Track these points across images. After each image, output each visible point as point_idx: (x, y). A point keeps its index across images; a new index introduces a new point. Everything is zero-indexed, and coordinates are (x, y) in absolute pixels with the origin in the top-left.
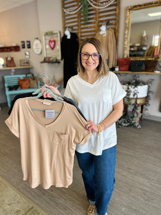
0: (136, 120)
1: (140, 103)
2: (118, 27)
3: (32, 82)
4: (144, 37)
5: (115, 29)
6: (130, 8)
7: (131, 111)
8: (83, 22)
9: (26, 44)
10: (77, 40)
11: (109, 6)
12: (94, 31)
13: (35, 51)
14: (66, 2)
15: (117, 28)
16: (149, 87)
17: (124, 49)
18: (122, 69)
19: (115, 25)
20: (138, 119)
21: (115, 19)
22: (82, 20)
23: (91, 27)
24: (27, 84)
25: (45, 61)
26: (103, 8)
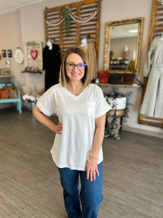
0: (116, 132)
1: (119, 116)
2: (99, 41)
3: (12, 92)
4: (126, 52)
5: (95, 43)
6: (109, 23)
7: (111, 122)
8: (64, 35)
9: (7, 53)
10: (59, 51)
11: (90, 21)
12: (76, 44)
13: (17, 60)
14: (48, 14)
15: (97, 42)
16: (127, 100)
17: (104, 62)
18: (102, 81)
19: (96, 38)
20: (117, 130)
21: (95, 34)
22: (64, 33)
23: (72, 40)
24: (6, 94)
25: (26, 71)
26: (84, 22)
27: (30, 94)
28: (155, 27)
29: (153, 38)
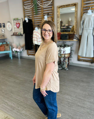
0: (66, 66)
1: (67, 57)
2: (54, 16)
3: (6, 47)
4: (70, 21)
5: (52, 18)
6: (59, 7)
7: (63, 61)
8: (35, 14)
9: (2, 25)
10: (32, 23)
11: (48, 6)
12: (41, 18)
13: (8, 29)
14: (25, 2)
15: (53, 17)
16: (71, 48)
17: (58, 28)
19: (52, 15)
20: (66, 65)
21: (52, 12)
23: (39, 16)
24: (3, 48)
25: (14, 35)
26: (45, 6)
27: (17, 48)
28: (84, 8)
29: (83, 14)
